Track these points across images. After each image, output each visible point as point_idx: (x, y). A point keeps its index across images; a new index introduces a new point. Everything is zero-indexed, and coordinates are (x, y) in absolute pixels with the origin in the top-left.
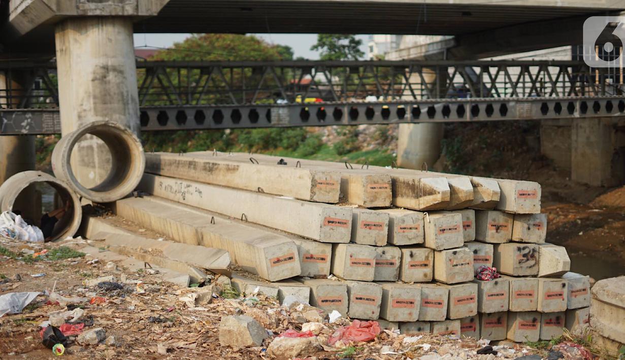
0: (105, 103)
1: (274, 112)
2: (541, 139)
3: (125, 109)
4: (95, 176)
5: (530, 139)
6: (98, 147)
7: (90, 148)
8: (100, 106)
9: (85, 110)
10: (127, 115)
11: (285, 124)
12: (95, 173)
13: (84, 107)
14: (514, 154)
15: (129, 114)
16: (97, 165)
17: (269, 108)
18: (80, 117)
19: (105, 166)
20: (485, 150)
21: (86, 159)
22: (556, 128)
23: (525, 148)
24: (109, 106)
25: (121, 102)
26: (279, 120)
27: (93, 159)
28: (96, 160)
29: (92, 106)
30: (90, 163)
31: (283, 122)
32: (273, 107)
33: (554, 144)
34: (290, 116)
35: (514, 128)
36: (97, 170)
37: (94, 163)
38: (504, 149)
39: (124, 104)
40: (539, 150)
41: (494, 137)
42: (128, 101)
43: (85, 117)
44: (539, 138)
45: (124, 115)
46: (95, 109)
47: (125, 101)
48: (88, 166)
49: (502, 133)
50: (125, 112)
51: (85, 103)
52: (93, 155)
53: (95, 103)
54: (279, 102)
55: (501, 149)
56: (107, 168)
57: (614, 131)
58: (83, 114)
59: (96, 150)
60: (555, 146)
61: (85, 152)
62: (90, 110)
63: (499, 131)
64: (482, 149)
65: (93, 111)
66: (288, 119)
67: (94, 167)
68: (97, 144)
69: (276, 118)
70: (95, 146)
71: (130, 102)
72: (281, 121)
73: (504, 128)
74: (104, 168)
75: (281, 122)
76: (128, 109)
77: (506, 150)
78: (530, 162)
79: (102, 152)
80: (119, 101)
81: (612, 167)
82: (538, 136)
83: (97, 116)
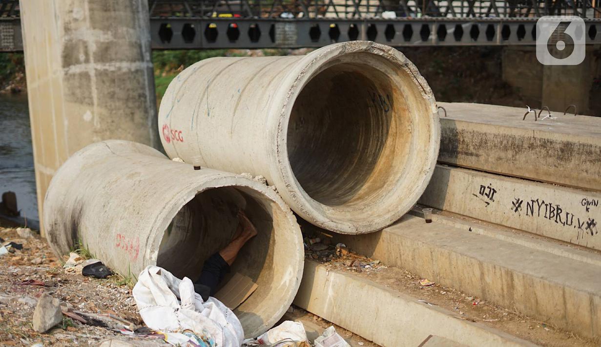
0: (106, 11)
1: (279, 28)
2: (503, 65)
3: (134, 19)
4: (93, 119)
5: (490, 64)
6: (96, 75)
7: (85, 76)
8: (99, 14)
9: (76, 20)
10: (138, 29)
11: (291, 44)
12: (93, 113)
13: (75, 15)
14: (472, 80)
15: (140, 27)
16: (95, 101)
17: (273, 23)
18: (67, 29)
19: (108, 104)
20: (441, 76)
21: (78, 91)
22: (521, 53)
23: (484, 74)
24: (113, 14)
25: (128, 9)
26: (285, 39)
27: (90, 93)
28: (95, 94)
29: (87, 13)
30: (85, 98)
31: (290, 42)
32: (279, 21)
33: (519, 70)
34: (298, 34)
35: (471, 52)
36: (96, 108)
37: (91, 98)
38: (461, 75)
39: (133, 12)
40: (500, 76)
41: (450, 61)
42: (137, 7)
43: (76, 30)
44: (501, 64)
45: (134, 28)
46: (92, 19)
47: (134, 7)
48: (82, 103)
49: (458, 57)
50: (134, 24)
51: (75, 10)
52: (89, 87)
53: (91, 10)
54: (284, 15)
55: (459, 74)
56: (111, 106)
57: (595, 58)
58: (73, 25)
59: (93, 79)
60: (520, 74)
61: (76, 83)
62: (84, 19)
63: (455, 54)
64: (437, 74)
65: (88, 20)
66: (295, 38)
67: (91, 104)
68: (96, 69)
69: (282, 36)
70: (92, 73)
71: (140, 9)
72: (288, 40)
73: (461, 51)
74: (106, 106)
75: (287, 42)
76: (139, 19)
77: (463, 76)
78: (492, 89)
79: (103, 82)
80: (126, 7)
81: (590, 98)
82: (499, 61)
83: (94, 28)
